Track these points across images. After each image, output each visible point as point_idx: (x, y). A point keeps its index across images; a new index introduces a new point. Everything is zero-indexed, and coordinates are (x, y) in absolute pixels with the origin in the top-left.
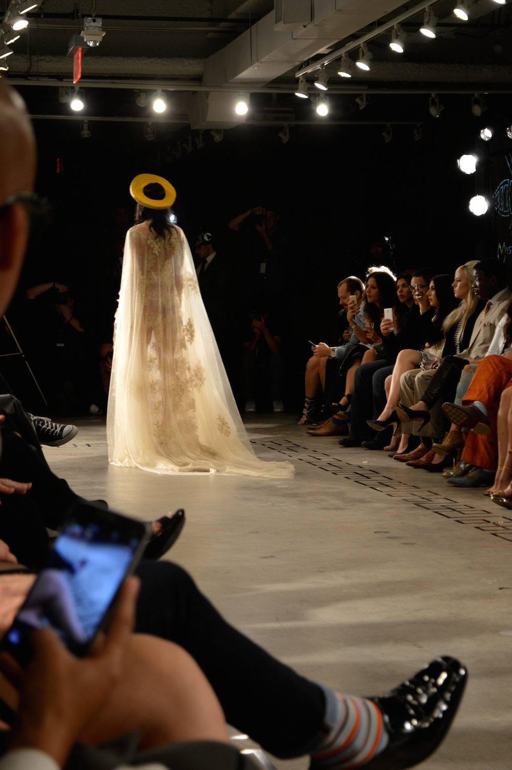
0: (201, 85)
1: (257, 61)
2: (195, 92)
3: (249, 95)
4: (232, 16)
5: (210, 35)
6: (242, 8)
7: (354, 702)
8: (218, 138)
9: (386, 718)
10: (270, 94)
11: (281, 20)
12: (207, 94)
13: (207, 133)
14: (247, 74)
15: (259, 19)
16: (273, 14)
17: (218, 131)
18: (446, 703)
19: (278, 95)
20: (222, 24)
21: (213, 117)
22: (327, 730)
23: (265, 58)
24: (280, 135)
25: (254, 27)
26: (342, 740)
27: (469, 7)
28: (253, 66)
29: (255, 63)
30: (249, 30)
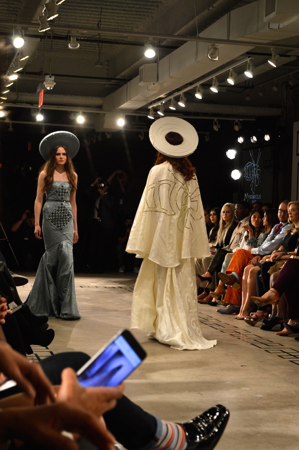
0: (101, 110)
1: (130, 100)
2: (98, 114)
3: (125, 116)
4: (118, 77)
5: (107, 86)
6: (123, 74)
7: (171, 425)
8: (109, 136)
9: (187, 434)
10: (135, 116)
11: (142, 80)
12: (104, 115)
13: (103, 134)
14: (124, 106)
15: (131, 79)
16: (138, 77)
17: (109, 133)
18: (218, 428)
19: (139, 116)
20: (113, 81)
21: (106, 126)
22: (157, 440)
23: (134, 98)
24: (140, 136)
25: (129, 83)
26: (164, 444)
27: (235, 78)
28: (128, 102)
29: (128, 101)
30: (126, 85)
